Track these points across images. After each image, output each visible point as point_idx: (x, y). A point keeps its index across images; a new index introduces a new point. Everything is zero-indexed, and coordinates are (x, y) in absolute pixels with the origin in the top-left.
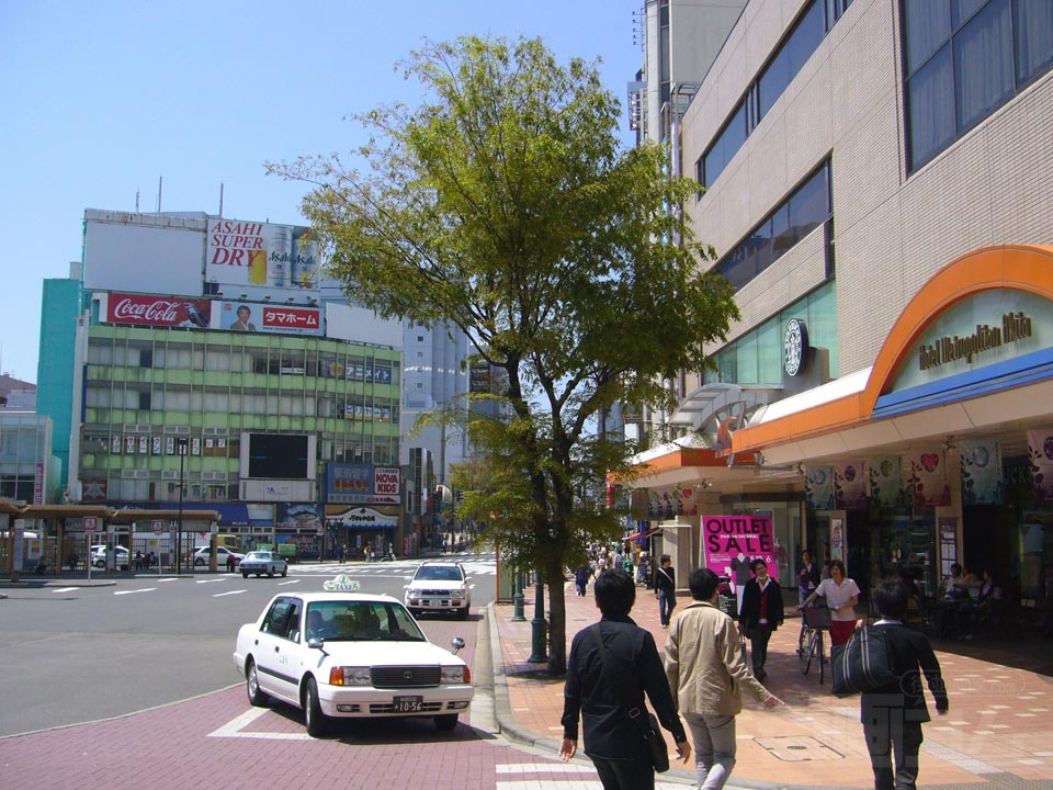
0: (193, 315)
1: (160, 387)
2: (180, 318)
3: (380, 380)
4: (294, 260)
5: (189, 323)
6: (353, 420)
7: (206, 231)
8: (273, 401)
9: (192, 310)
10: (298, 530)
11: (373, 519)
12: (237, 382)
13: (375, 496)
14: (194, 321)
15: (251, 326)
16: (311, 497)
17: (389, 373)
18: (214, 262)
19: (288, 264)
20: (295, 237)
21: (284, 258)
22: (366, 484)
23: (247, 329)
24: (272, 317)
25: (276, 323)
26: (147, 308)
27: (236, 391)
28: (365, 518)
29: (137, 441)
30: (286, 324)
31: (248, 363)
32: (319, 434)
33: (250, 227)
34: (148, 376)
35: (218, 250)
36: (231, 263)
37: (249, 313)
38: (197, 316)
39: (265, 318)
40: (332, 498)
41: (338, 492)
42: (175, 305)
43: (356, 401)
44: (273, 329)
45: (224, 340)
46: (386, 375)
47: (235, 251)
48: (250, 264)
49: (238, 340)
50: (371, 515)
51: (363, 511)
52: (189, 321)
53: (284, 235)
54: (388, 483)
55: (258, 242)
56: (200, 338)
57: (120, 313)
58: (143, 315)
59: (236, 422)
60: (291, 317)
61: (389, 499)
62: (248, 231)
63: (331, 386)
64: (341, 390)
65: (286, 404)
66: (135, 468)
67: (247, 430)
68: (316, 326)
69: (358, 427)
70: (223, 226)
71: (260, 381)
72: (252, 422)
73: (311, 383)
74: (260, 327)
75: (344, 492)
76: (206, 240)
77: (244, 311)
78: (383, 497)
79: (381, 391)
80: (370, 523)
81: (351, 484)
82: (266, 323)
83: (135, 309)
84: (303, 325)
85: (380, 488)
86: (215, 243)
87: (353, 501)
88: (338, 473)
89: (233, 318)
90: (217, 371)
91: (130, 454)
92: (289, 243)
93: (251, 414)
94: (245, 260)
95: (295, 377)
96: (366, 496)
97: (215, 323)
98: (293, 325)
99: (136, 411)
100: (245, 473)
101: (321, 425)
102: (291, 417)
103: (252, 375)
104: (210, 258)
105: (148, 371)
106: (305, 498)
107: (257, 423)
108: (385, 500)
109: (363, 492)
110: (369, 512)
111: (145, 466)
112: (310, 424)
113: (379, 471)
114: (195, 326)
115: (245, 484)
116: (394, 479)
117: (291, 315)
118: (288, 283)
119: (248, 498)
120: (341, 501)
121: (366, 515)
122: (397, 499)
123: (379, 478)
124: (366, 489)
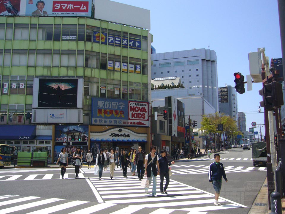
0: (9, 8)
3: (133, 47)
6: (113, 70)
8: (56, 58)
9: (9, 5)
10: (71, 143)
11: (128, 136)
12: (33, 46)
13: (130, 121)
14: (9, 11)
15: (45, 12)
16: (79, 121)
17: (140, 43)
22: (123, 112)
23: (42, 14)
24: (58, 6)
25: (61, 10)
27: (31, 52)
28: (121, 135)
30: (67, 10)
31: (41, 33)
32: (87, 78)
37: (44, 5)
38: (11, 8)
39: (54, 8)
40: (96, 121)
41: (101, 117)
43: (115, 58)
44: (59, 14)
45: (26, 21)
46: (137, 44)
49: (34, 21)
50: (127, 133)
51: (120, 131)
54: (139, 112)
56: (11, 20)
59: (31, 72)
60: (71, 6)
61: (140, 123)
63: (96, 47)
64: (104, 51)
65: (65, 60)
67: (36, 77)
68: (87, 11)
69: (117, 76)
71: (48, 45)
72: (41, 72)
73: (81, 45)
74: (50, 12)
75: (105, 117)
77: (41, 4)
78: (136, 121)
79: (133, 53)
80: (126, 139)
81: (111, 112)
82: (54, 10)
84: (78, 10)
85: (133, 115)
87: (113, 124)
88: (100, 104)
89: (34, 8)
90: (21, 40)
93: (41, 66)
95: (71, 42)
96: (123, 121)
97: (22, 12)
98: (72, 10)
100: (35, 104)
101: (88, 72)
102: (67, 67)
103: (42, 42)
106: (75, 121)
107: (45, 72)
108: (137, 123)
109: (121, 118)
110: (125, 131)
112: (80, 72)
113: (132, 105)
114: (10, 14)
115: (35, 113)
116: (144, 110)
117: (71, 5)
119: (38, 121)
120: (103, 123)
121: (123, 133)
122: (147, 123)
123: (132, 109)
124: (123, 116)
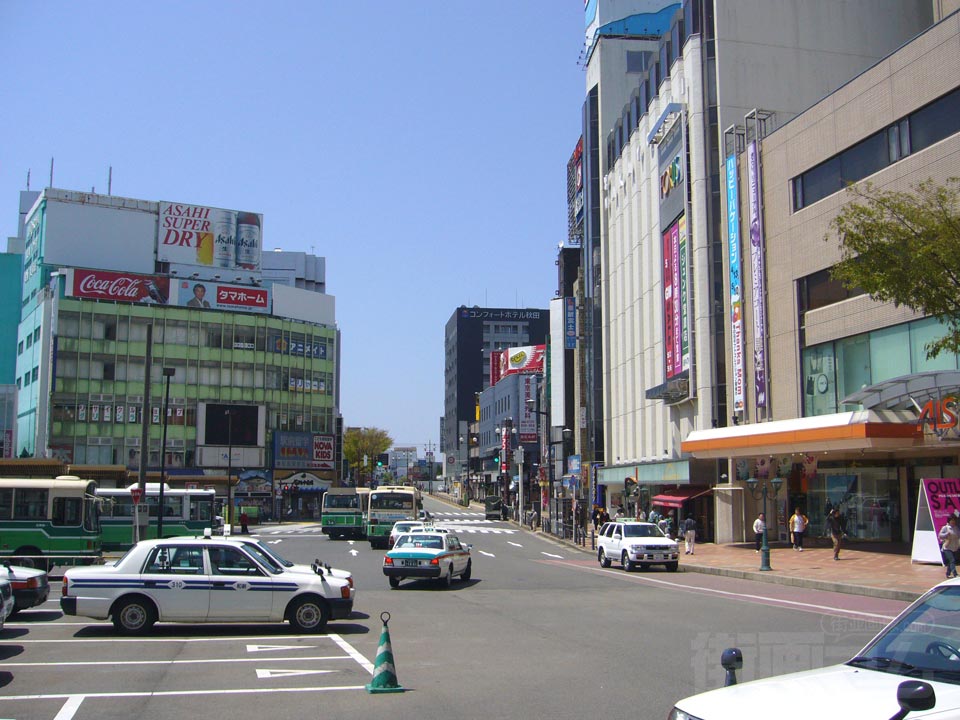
0: (153, 291)
1: (123, 359)
2: (140, 295)
3: (317, 356)
4: (239, 243)
5: (148, 299)
6: (295, 392)
7: (158, 214)
8: (226, 374)
9: (152, 287)
10: (249, 494)
11: (312, 483)
12: (193, 355)
13: (314, 462)
14: (154, 297)
15: (206, 303)
16: (260, 463)
17: (325, 349)
18: (166, 242)
19: (233, 246)
20: (239, 221)
21: (229, 241)
22: (307, 451)
23: (202, 306)
24: (225, 295)
25: (228, 300)
26: (110, 284)
27: (193, 363)
28: (305, 482)
29: (102, 410)
30: (237, 302)
31: (203, 338)
32: (268, 404)
33: (198, 210)
34: (113, 348)
35: (169, 231)
36: (181, 244)
37: (204, 290)
38: (157, 293)
39: (219, 297)
40: (279, 463)
41: (283, 458)
42: (137, 282)
43: (299, 375)
44: (227, 307)
45: (182, 315)
46: (322, 351)
47: (185, 233)
48: (198, 246)
49: (195, 316)
50: (310, 480)
51: (304, 476)
52: (149, 297)
53: (230, 219)
54: (324, 450)
55: (206, 225)
56: (160, 313)
57: (85, 288)
58: (107, 291)
59: (192, 393)
60: (242, 296)
61: (325, 465)
62: (197, 215)
63: (278, 360)
64: (285, 364)
65: (240, 378)
66: (99, 435)
67: (203, 400)
68: (264, 305)
69: (299, 399)
70: (174, 210)
71: (214, 354)
72: (205, 393)
73: (260, 357)
74: (214, 304)
75: (289, 458)
76: (158, 221)
77: (200, 289)
78: (322, 463)
79: (319, 365)
80: (310, 487)
81: (294, 451)
82: (219, 301)
83: (99, 285)
84: (253, 303)
85: (317, 455)
86: (167, 224)
87: (296, 467)
88: (283, 440)
89: (190, 295)
90: (175, 344)
91: (95, 422)
92: (234, 227)
93: (206, 385)
94: (193, 241)
95: (246, 352)
96: (306, 462)
97: (173, 299)
98: (244, 303)
99: (101, 381)
100: (201, 440)
101: (269, 396)
102: (242, 388)
103: (207, 349)
104: (162, 239)
105: (112, 343)
106: (255, 463)
107: (212, 394)
108: (323, 465)
109: (304, 458)
110: (309, 477)
111: (109, 433)
112: (259, 396)
113: (317, 440)
114: (155, 302)
115: (201, 450)
116: (329, 446)
117: (242, 294)
118: (232, 264)
119: (205, 464)
120: (286, 467)
121: (306, 479)
122: (332, 465)
123: (317, 446)
124: (307, 456)
